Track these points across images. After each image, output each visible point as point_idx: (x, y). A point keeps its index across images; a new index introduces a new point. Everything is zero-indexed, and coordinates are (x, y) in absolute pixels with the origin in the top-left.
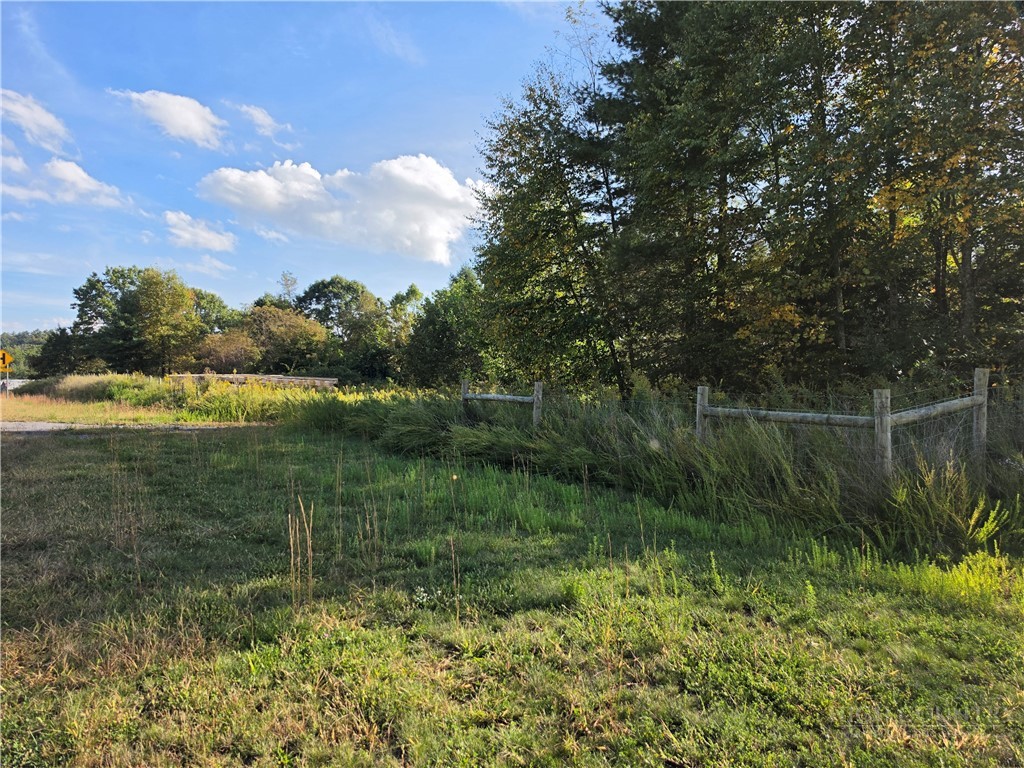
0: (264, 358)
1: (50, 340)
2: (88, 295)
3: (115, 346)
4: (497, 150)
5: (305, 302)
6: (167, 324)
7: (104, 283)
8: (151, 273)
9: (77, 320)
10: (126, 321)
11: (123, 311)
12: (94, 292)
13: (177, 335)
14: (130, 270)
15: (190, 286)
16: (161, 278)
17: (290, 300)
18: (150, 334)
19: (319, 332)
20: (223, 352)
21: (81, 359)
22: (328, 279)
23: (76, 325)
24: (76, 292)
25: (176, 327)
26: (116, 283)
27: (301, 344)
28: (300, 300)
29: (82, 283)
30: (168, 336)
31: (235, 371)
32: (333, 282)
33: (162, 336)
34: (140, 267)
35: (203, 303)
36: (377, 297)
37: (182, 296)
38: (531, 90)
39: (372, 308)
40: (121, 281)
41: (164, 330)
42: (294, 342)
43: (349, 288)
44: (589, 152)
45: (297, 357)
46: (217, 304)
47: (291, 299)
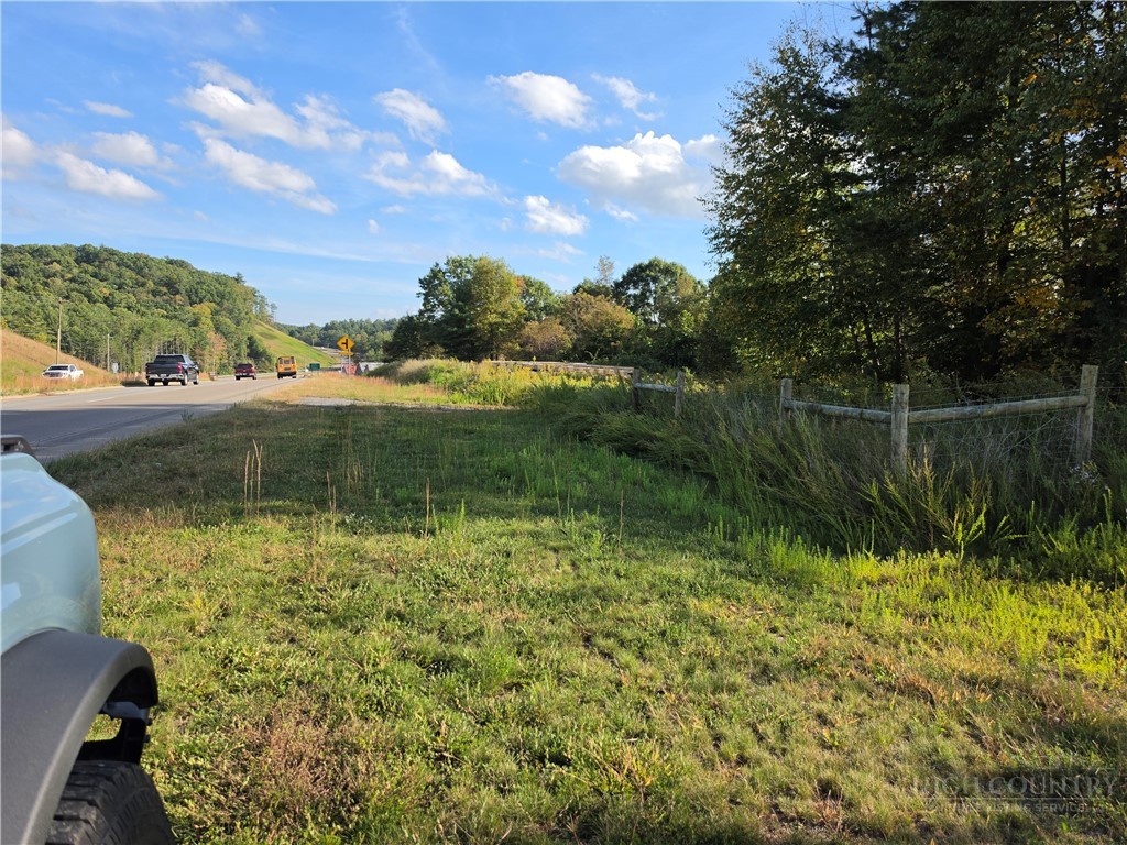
0: (575, 346)
1: (400, 327)
2: (430, 284)
3: (450, 333)
4: (744, 122)
5: (623, 287)
6: (495, 312)
7: (444, 273)
8: (483, 262)
9: (422, 308)
10: (461, 310)
11: (458, 298)
12: (437, 282)
13: (503, 323)
14: (466, 259)
15: (518, 273)
16: (490, 267)
17: (608, 285)
18: (480, 321)
19: (626, 319)
20: (540, 339)
21: (425, 345)
22: (647, 262)
23: (421, 313)
24: (421, 282)
25: (503, 315)
26: (454, 272)
27: (607, 333)
28: (618, 285)
29: (425, 273)
30: (496, 323)
31: (534, 358)
32: (651, 266)
33: (490, 324)
34: (476, 256)
35: (532, 290)
36: (697, 280)
37: (509, 284)
38: (781, 52)
39: (690, 291)
40: (459, 270)
41: (493, 318)
42: (601, 330)
43: (668, 271)
44: (842, 115)
45: (602, 346)
46: (544, 291)
47: (610, 284)
